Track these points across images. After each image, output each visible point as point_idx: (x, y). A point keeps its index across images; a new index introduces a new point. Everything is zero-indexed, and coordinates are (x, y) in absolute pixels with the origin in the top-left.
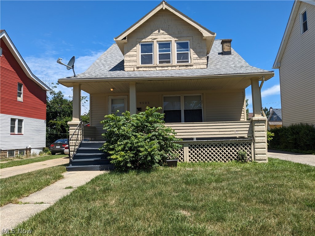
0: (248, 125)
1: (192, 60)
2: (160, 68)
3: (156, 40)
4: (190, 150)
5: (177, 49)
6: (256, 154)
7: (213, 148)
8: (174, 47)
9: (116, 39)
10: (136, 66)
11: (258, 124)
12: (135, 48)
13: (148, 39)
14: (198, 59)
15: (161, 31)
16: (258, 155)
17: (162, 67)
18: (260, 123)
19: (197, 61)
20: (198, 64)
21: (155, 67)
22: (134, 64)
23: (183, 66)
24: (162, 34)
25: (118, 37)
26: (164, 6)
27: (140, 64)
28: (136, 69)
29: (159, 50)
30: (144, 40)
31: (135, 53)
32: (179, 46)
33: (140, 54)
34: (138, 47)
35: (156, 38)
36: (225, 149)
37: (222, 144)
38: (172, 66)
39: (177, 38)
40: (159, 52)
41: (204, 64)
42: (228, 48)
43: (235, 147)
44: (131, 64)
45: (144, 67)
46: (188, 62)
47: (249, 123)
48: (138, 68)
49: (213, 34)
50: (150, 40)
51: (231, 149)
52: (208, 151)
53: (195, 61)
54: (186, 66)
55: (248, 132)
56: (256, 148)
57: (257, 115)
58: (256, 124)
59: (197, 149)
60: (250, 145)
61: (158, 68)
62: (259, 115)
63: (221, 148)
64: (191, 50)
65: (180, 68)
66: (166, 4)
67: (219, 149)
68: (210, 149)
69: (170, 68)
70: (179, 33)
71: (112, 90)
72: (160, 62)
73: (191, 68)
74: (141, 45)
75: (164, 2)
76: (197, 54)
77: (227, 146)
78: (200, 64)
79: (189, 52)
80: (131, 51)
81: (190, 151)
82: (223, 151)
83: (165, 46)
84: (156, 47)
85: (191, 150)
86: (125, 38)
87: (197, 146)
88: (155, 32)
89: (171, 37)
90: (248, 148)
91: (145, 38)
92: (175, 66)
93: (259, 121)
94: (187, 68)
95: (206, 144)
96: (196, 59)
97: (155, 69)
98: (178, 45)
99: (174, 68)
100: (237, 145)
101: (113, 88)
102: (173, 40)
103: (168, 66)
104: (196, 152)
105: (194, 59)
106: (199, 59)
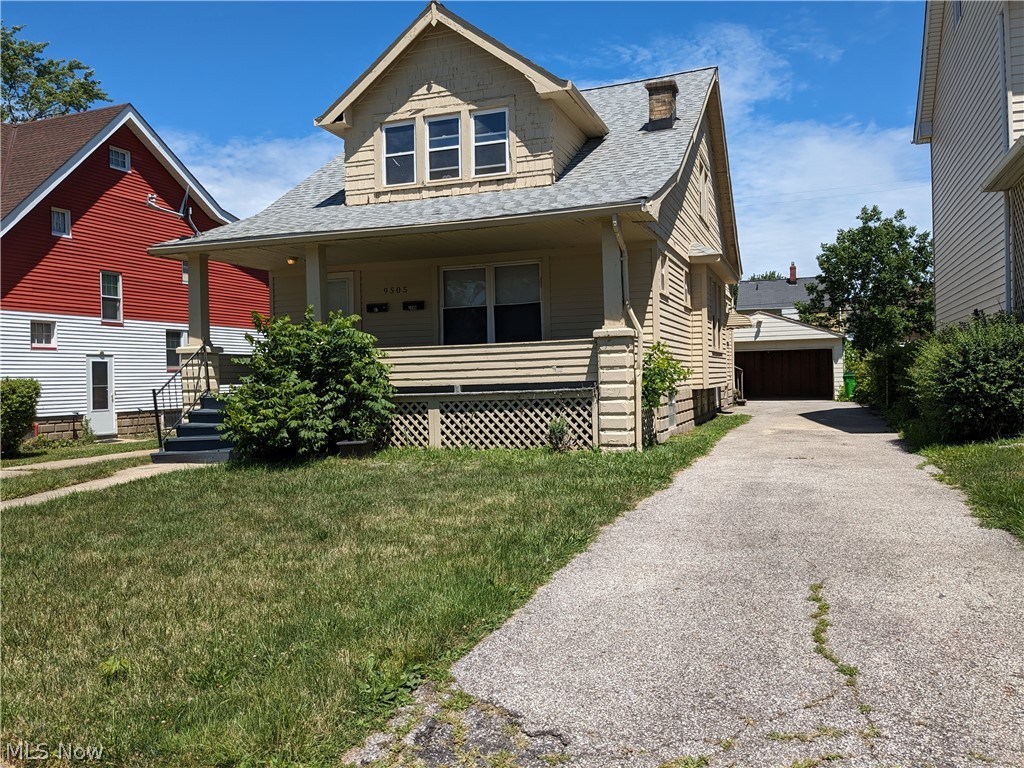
0: (588, 349)
1: (514, 163)
2: (433, 193)
3: (421, 114)
4: (443, 417)
5: (476, 133)
6: (603, 430)
7: (498, 413)
8: (468, 130)
9: (319, 121)
10: (372, 191)
11: (609, 348)
12: (370, 142)
13: (402, 114)
14: (529, 159)
15: (436, 88)
16: (608, 433)
17: (437, 188)
18: (613, 345)
19: (524, 167)
20: (530, 174)
21: (419, 190)
22: (367, 184)
23: (491, 182)
24: (436, 95)
25: (323, 117)
26: (434, 16)
27: (384, 185)
28: (373, 199)
29: (430, 141)
30: (391, 118)
31: (369, 155)
32: (480, 125)
33: (384, 155)
34: (380, 138)
35: (421, 108)
36: (526, 416)
37: (521, 401)
38: (461, 185)
39: (473, 102)
40: (430, 147)
41: (544, 172)
42: (664, 108)
43: (552, 410)
44: (360, 185)
45: (392, 192)
46: (503, 169)
47: (591, 346)
48: (378, 195)
49: (563, 83)
50: (407, 115)
51: (542, 415)
52: (486, 421)
53: (521, 167)
54: (499, 182)
55: (586, 368)
56: (603, 414)
57: (612, 322)
58: (603, 348)
59: (459, 414)
60: (590, 404)
61: (425, 194)
62: (616, 323)
63: (518, 412)
64: (512, 135)
65: (483, 189)
66: (441, 8)
67: (513, 414)
68: (491, 415)
69: (456, 190)
70: (481, 87)
71: (290, 262)
72: (433, 176)
73: (510, 186)
74: (388, 131)
75: (434, 6)
76: (526, 146)
77: (533, 407)
78: (535, 173)
79: (506, 141)
80: (361, 149)
81: (445, 420)
82: (521, 421)
83: (445, 127)
84: (422, 134)
85: (447, 417)
86: (340, 118)
87: (452, 407)
88: (420, 92)
89: (460, 102)
90: (585, 414)
91: (393, 110)
92: (470, 185)
93: (611, 340)
94: (500, 188)
95: (481, 402)
96: (524, 159)
97: (417, 196)
98: (479, 123)
99: (467, 190)
100: (557, 404)
101: (292, 258)
102: (464, 109)
103: (450, 186)
104: (457, 421)
105: (518, 160)
106: (532, 158)
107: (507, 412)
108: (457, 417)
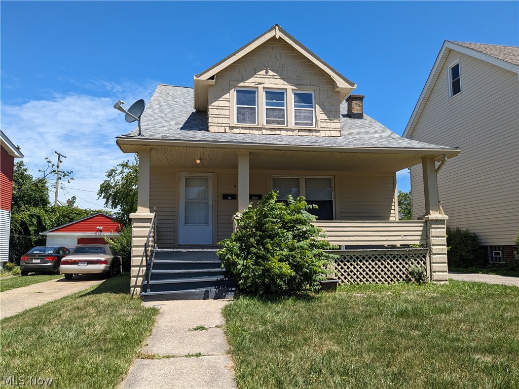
0: (421, 226)
1: (319, 122)
2: (269, 132)
3: (262, 86)
4: (336, 265)
5: (295, 102)
6: (434, 272)
7: (371, 262)
8: (290, 98)
9: (198, 77)
10: (228, 125)
11: (436, 226)
12: (227, 95)
13: (250, 83)
14: (327, 121)
15: (271, 73)
16: (437, 273)
17: (272, 129)
18: (438, 224)
19: (325, 125)
20: (328, 129)
21: (260, 129)
22: (225, 121)
23: (305, 130)
24: (271, 77)
25: (201, 75)
26: (279, 34)
27: (234, 122)
28: (228, 130)
29: (266, 102)
30: (242, 84)
31: (227, 104)
32: (297, 98)
33: (236, 106)
34: (233, 95)
35: (261, 82)
36: (388, 264)
37: (385, 255)
38: (287, 130)
39: (295, 85)
40: (266, 105)
41: (336, 129)
42: (359, 108)
43: (403, 260)
44: (220, 120)
45: (242, 128)
46: (312, 124)
47: (423, 225)
48: (232, 128)
49: (352, 85)
50: (253, 85)
51: (398, 263)
52: (364, 267)
53: (323, 125)
54: (310, 131)
55: (420, 237)
56: (434, 263)
57: (434, 212)
58: (433, 226)
59: (347, 263)
60: (424, 257)
61: (264, 132)
62: (436, 212)
63: (383, 262)
64: (317, 107)
65: (300, 133)
66: (280, 30)
67: (380, 263)
68: (367, 264)
69: (284, 132)
70: (298, 78)
71: (198, 162)
72: (268, 122)
73: (317, 134)
74: (238, 91)
75: (277, 27)
76: (325, 114)
77: (392, 259)
78: (330, 129)
79: (313, 110)
80: (220, 99)
81: (337, 267)
82: (385, 267)
83: (275, 96)
84: (262, 97)
85: (339, 265)
86: (212, 78)
87: (348, 258)
88: (261, 73)
89: (286, 83)
90: (422, 263)
91: (243, 80)
92: (292, 130)
93: (438, 221)
94: (311, 134)
95: (360, 255)
96: (324, 121)
97: (260, 132)
98: (296, 97)
99: (290, 133)
100: (406, 257)
101: (200, 159)
102: (289, 88)
103: (280, 129)
104: (345, 267)
105: (321, 121)
106: (329, 121)
107: (365, 262)
108: (345, 265)
